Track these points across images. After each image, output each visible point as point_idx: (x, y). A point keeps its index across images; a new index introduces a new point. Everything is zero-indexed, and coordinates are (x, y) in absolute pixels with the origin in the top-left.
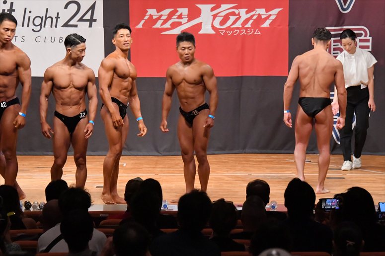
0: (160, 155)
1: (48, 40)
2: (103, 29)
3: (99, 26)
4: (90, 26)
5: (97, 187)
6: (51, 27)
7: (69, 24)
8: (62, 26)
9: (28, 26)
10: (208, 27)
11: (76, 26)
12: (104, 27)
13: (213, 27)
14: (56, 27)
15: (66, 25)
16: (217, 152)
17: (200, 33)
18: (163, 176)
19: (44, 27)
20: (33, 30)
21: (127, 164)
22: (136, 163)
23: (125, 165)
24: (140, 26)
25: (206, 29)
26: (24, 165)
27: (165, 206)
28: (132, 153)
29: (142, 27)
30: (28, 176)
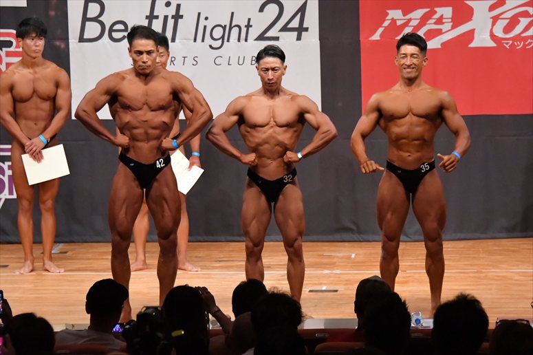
0: (409, 239)
1: (234, 61)
2: (319, 42)
3: (312, 38)
4: (299, 38)
5: (310, 291)
6: (239, 41)
7: (266, 35)
8: (255, 40)
9: (203, 41)
10: (484, 36)
11: (277, 39)
12: (320, 40)
13: (493, 37)
14: (246, 40)
15: (261, 37)
16: (501, 235)
17: (470, 46)
18: (415, 273)
19: (228, 41)
20: (211, 46)
21: (356, 255)
22: (371, 254)
23: (353, 256)
24: (376, 37)
25: (482, 40)
26: (196, 257)
27: (418, 321)
28: (365, 237)
29: (379, 38)
30: (204, 274)
